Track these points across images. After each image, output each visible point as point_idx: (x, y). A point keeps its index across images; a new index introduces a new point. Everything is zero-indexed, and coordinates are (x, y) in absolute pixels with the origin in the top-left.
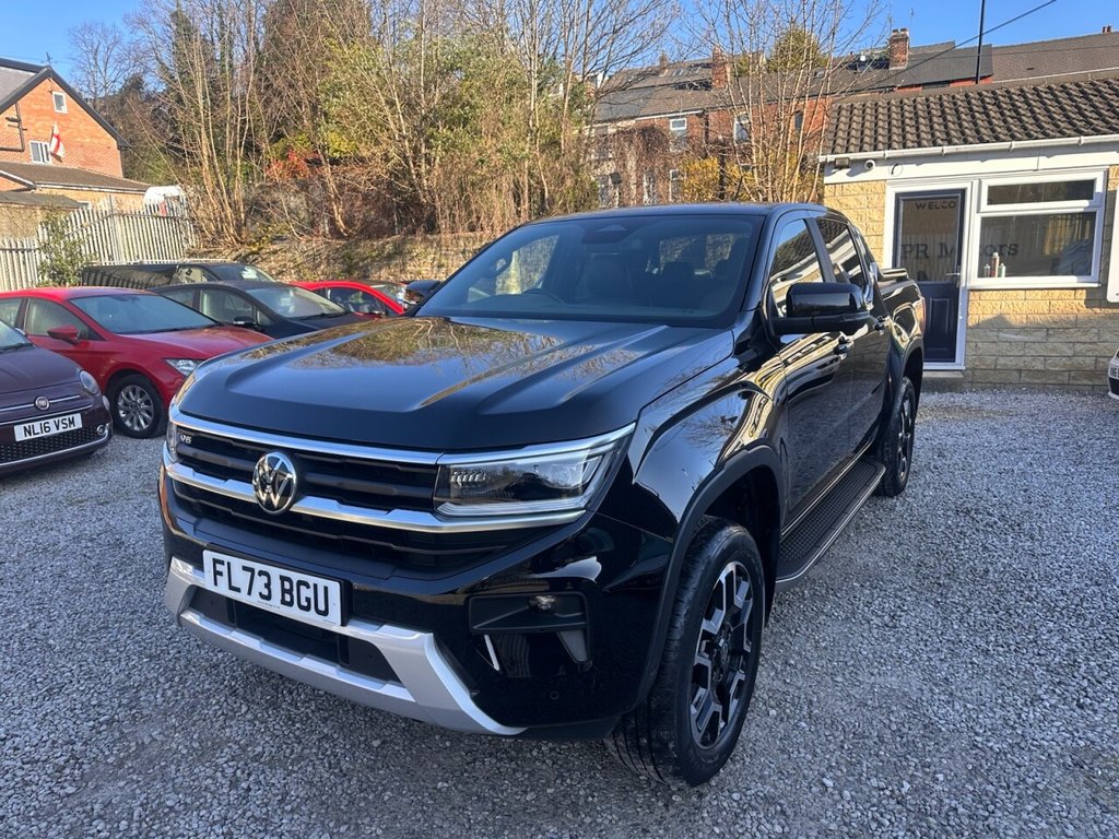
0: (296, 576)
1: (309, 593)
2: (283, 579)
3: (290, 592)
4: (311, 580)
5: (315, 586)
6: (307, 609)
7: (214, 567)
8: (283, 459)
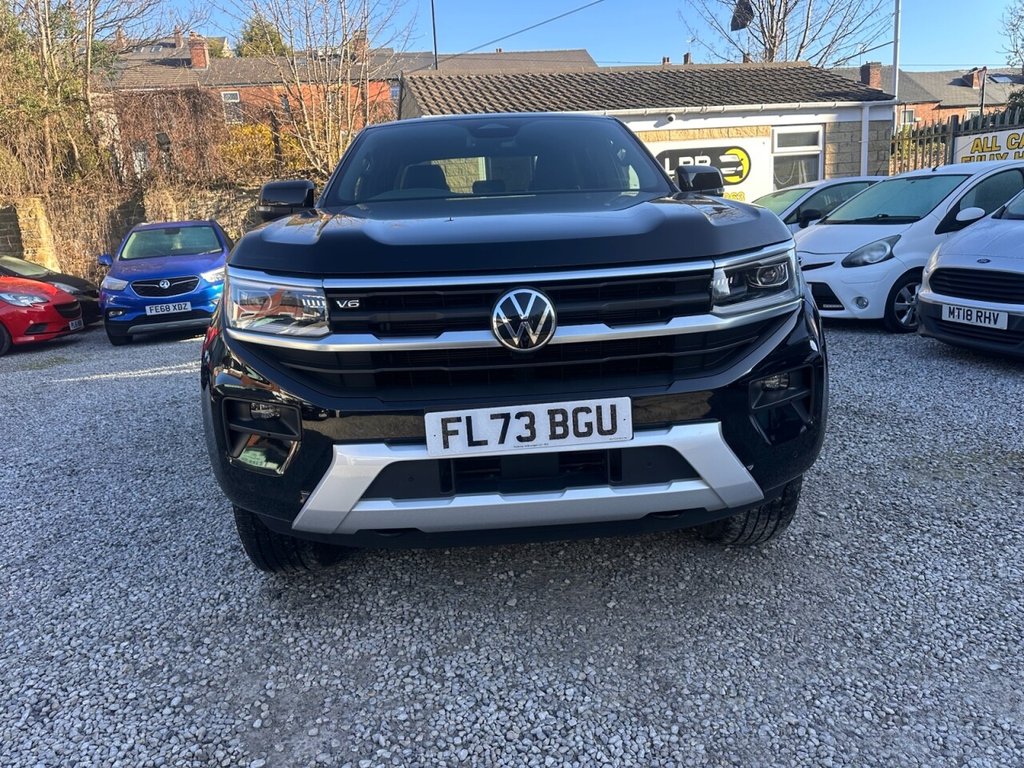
0: (569, 406)
1: (592, 417)
2: (552, 413)
3: (564, 424)
4: (592, 404)
5: (599, 408)
6: (589, 433)
7: (444, 427)
8: (535, 294)
